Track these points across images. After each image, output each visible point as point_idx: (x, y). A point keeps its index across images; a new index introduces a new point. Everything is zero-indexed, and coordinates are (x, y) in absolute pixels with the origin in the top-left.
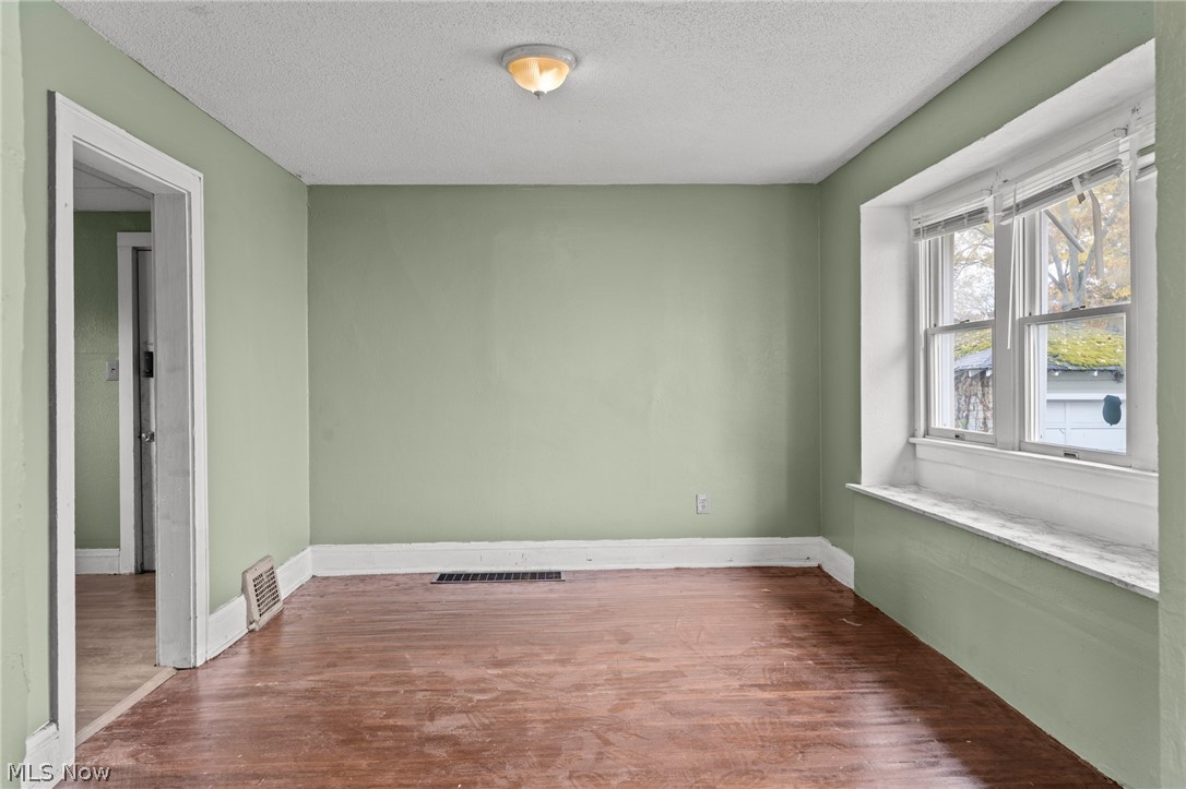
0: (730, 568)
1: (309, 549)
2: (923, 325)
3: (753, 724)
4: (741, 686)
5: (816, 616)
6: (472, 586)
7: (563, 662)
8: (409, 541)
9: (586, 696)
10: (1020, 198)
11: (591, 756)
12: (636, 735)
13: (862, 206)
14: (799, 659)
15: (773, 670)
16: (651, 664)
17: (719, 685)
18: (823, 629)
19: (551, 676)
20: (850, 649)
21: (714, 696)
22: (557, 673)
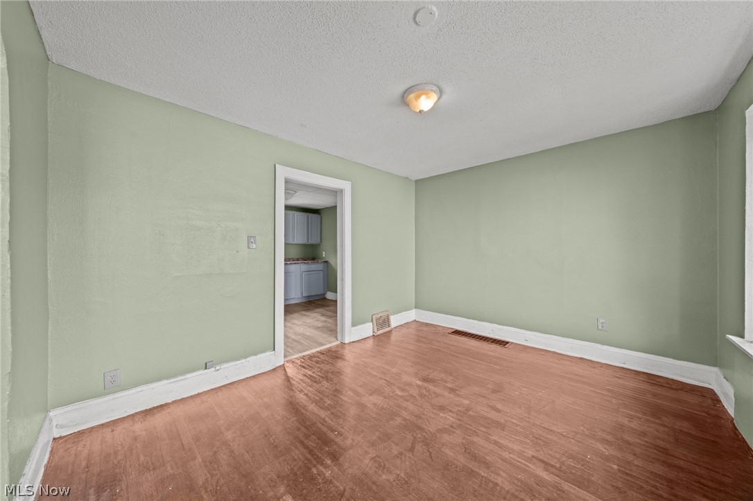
0: (623, 368)
1: (414, 310)
3: (508, 492)
4: (533, 457)
5: (666, 429)
6: (463, 339)
7: (452, 390)
9: (438, 415)
11: (396, 452)
12: (430, 453)
14: (607, 459)
15: (572, 457)
16: (493, 412)
17: (516, 447)
18: (661, 443)
19: (437, 395)
20: (672, 475)
21: (506, 455)
22: (442, 396)
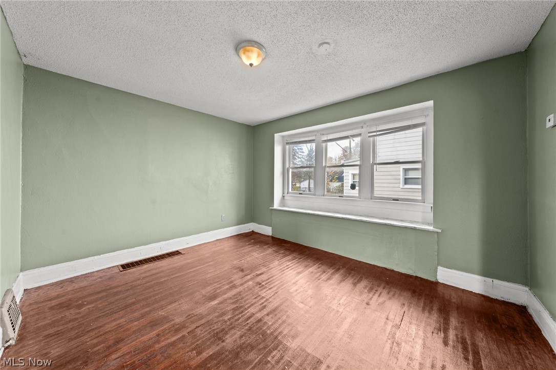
1: (21, 275)
2: (287, 166)
8: (99, 254)
10: (328, 138)
13: (275, 135)
